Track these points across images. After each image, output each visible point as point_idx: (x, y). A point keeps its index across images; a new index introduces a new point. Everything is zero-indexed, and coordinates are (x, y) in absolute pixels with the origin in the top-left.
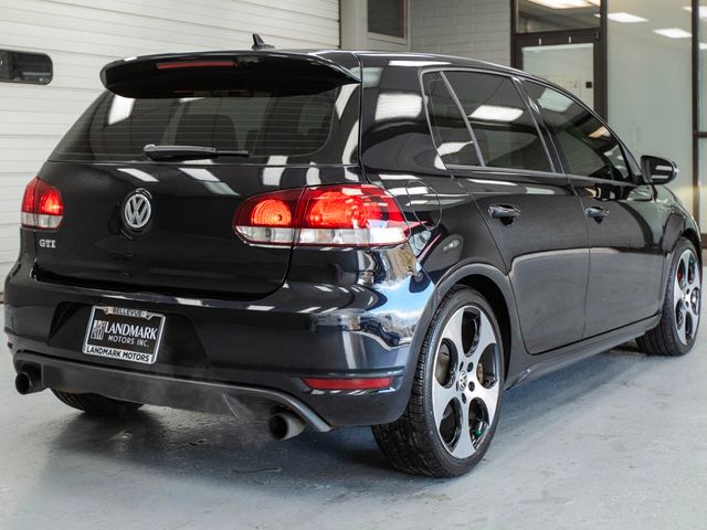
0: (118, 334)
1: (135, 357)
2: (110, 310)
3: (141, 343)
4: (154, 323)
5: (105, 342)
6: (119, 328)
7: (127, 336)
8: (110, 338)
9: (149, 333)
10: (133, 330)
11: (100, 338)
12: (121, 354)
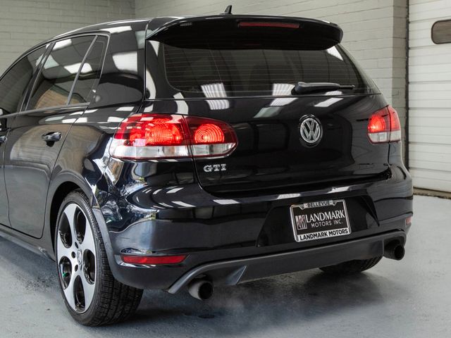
0: (317, 221)
1: (337, 233)
2: (306, 206)
3: (337, 222)
4: (339, 207)
5: (310, 229)
6: (317, 217)
7: (325, 221)
9: (339, 214)
10: (328, 216)
11: (305, 228)
12: (328, 234)
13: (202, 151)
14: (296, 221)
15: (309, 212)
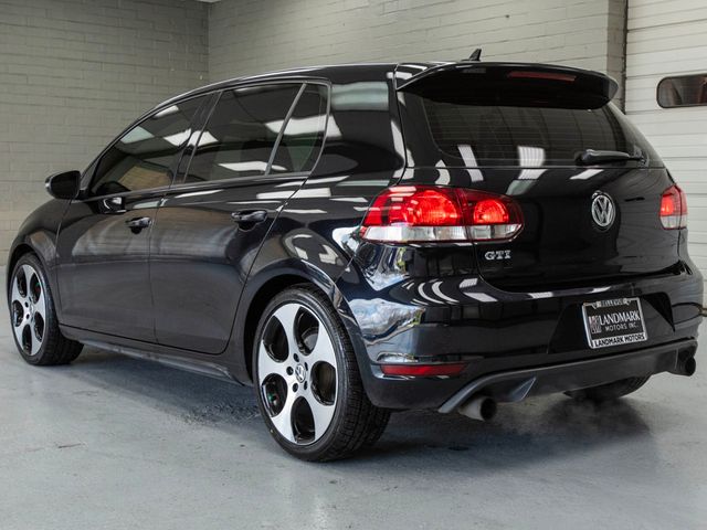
0: (611, 323)
1: (634, 339)
2: (599, 304)
3: (632, 325)
4: (633, 307)
5: (604, 334)
6: (610, 318)
7: (620, 323)
8: (607, 329)
9: (634, 316)
10: (622, 317)
11: (599, 331)
12: (624, 339)
13: (483, 233)
14: (589, 322)
15: (603, 312)
